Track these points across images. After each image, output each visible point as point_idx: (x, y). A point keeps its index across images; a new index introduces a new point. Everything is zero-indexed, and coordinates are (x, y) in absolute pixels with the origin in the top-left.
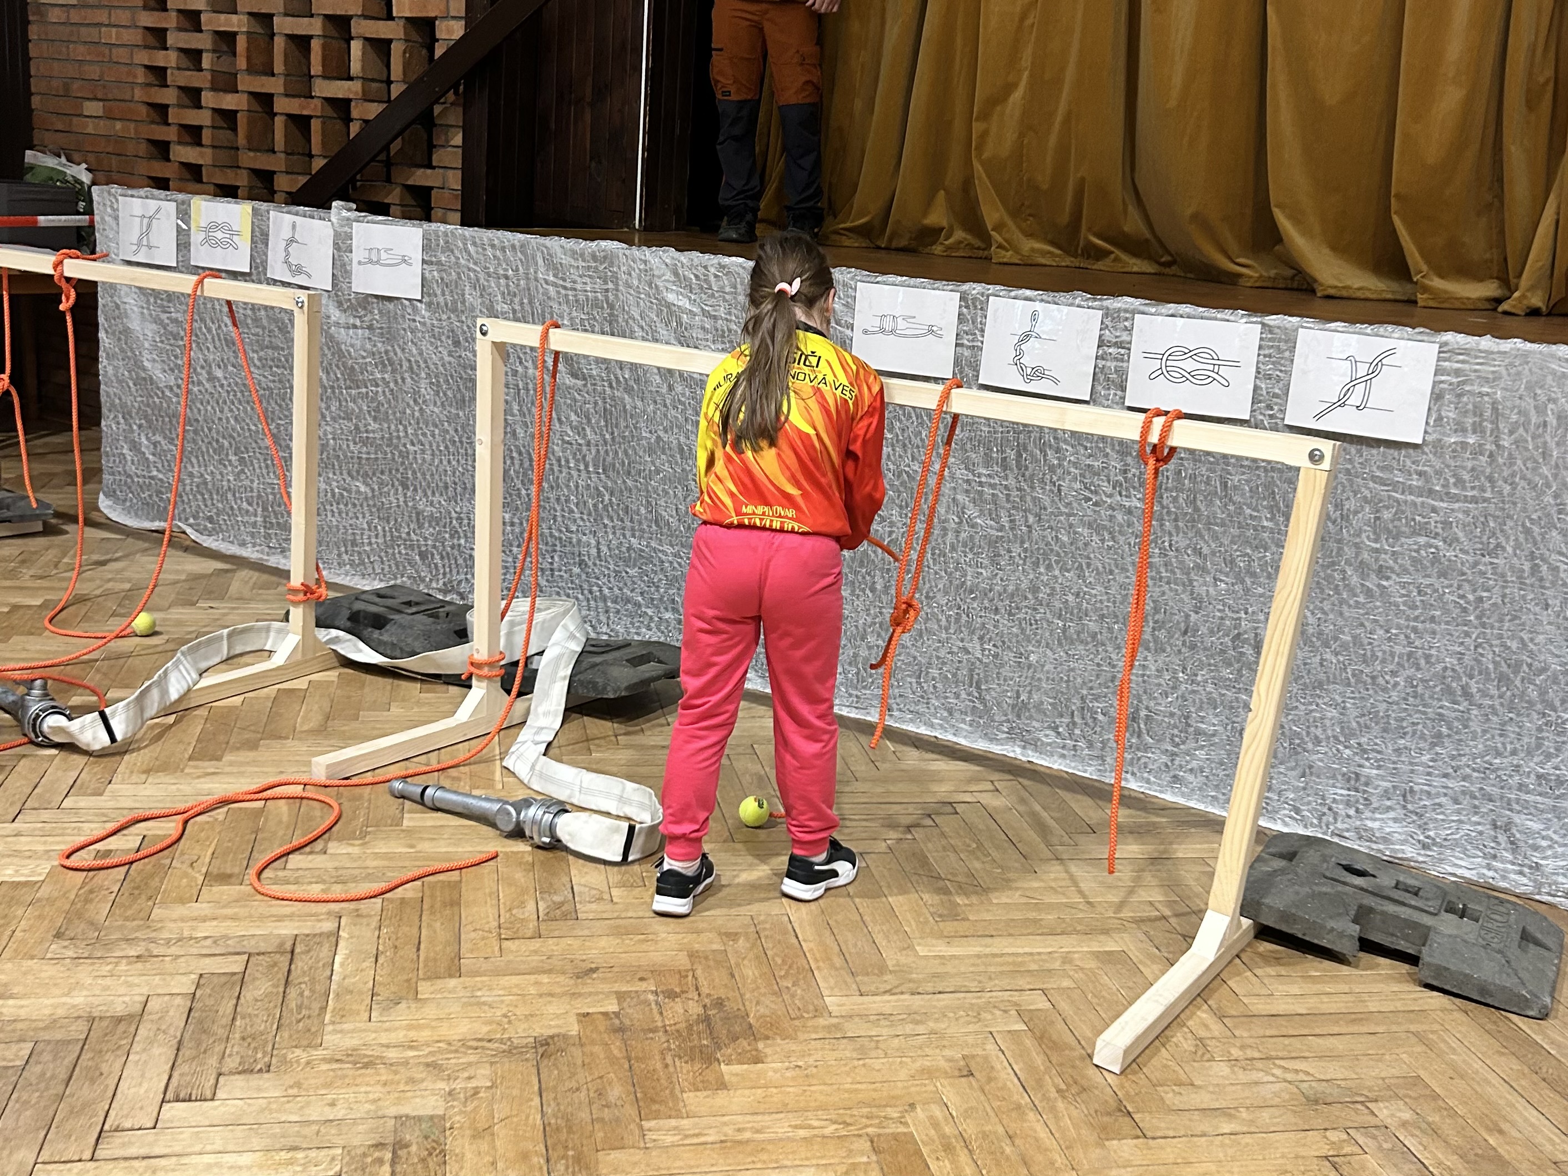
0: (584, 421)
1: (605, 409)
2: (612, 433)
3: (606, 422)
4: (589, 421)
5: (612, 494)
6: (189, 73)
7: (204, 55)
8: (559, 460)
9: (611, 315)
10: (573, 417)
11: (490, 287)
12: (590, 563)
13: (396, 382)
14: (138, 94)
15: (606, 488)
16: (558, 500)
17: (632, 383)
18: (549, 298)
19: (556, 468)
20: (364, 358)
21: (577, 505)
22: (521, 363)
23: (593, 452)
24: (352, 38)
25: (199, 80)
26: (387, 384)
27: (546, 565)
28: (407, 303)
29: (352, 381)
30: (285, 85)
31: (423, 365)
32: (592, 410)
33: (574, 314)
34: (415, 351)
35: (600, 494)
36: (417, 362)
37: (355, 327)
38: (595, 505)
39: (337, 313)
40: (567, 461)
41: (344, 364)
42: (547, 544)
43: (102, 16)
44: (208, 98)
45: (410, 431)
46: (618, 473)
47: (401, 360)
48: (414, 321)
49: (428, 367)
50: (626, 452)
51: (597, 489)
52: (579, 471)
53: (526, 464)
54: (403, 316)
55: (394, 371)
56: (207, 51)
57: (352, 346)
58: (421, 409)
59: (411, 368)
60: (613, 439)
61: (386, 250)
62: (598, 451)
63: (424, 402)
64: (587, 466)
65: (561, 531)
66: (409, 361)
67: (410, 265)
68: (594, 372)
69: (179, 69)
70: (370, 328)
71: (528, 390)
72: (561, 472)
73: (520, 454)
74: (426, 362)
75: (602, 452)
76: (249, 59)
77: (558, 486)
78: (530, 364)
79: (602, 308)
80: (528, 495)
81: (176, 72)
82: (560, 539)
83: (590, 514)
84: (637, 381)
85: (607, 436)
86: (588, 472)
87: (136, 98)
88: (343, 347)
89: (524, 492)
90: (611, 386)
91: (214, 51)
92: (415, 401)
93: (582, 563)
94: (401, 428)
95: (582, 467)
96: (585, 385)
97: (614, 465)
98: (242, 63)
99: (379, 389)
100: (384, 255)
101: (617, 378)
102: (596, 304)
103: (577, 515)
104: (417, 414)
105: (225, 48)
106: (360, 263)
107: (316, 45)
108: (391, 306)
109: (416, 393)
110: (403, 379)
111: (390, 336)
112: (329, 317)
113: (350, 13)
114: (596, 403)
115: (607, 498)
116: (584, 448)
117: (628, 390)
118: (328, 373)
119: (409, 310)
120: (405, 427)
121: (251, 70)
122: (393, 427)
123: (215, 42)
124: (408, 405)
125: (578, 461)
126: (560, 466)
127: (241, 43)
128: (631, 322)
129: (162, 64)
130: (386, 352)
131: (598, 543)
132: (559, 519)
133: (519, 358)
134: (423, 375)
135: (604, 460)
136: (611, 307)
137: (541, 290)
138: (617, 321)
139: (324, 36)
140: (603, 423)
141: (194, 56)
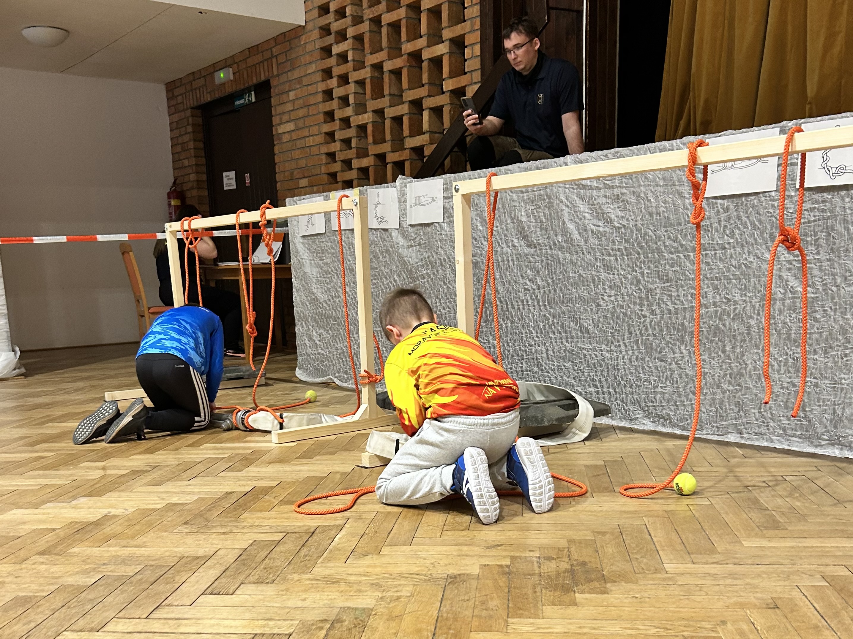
0: (536, 273)
1: (548, 264)
2: (552, 278)
3: (549, 272)
4: (538, 272)
5: (554, 317)
6: (346, 152)
7: (353, 140)
8: (522, 302)
9: (549, 203)
10: (529, 272)
11: (480, 203)
12: (543, 364)
13: (434, 274)
14: (324, 170)
15: (550, 314)
16: (523, 326)
17: (563, 244)
18: (513, 201)
19: (521, 307)
20: (417, 263)
21: (534, 328)
22: (499, 245)
23: (542, 291)
24: (423, 110)
25: (351, 154)
26: (429, 276)
27: (519, 369)
28: (437, 225)
29: (411, 278)
30: (391, 146)
31: (447, 260)
32: (540, 266)
33: (528, 207)
34: (442, 253)
35: (547, 319)
36: (444, 259)
37: (412, 246)
38: (544, 326)
39: (403, 240)
40: (527, 301)
41: (407, 269)
42: (518, 355)
43: (306, 133)
44: (356, 163)
45: (442, 301)
46: (557, 303)
47: (436, 260)
48: (441, 234)
49: (450, 261)
50: (561, 290)
51: (545, 316)
52: (534, 306)
53: (505, 308)
54: (436, 233)
55: (433, 267)
56: (354, 137)
57: (411, 257)
58: (448, 287)
59: (441, 264)
60: (553, 282)
61: (424, 196)
62: (545, 292)
63: (449, 282)
64: (538, 302)
65: (525, 346)
66: (440, 259)
67: (437, 202)
68: (541, 242)
69: (341, 151)
70: (419, 244)
71: (503, 261)
72: (524, 309)
73: (501, 302)
74: (449, 258)
75: (547, 292)
76: (373, 136)
77: (523, 318)
78: (504, 245)
79: (544, 200)
80: (506, 327)
81: (340, 153)
82: (526, 351)
83: (541, 333)
84: (566, 242)
85: (550, 281)
86: (539, 306)
87: (323, 172)
88: (406, 259)
89: (504, 325)
90: (551, 248)
91: (357, 137)
92: (444, 282)
93: (539, 365)
94: (437, 300)
95: (536, 304)
96: (536, 251)
97: (554, 299)
98: (370, 139)
99: (426, 280)
100: (423, 199)
101: (555, 244)
102: (540, 197)
103: (534, 334)
104: (445, 290)
105: (363, 135)
106: (411, 207)
107: (406, 119)
108: (429, 229)
109: (445, 277)
110: (437, 271)
111: (429, 246)
112: (398, 243)
113: (422, 96)
114: (542, 261)
115: (551, 321)
116: (537, 291)
117: (561, 248)
118: (400, 276)
119: (438, 229)
120: (440, 300)
121: (375, 142)
122: (433, 301)
123: (357, 132)
124: (441, 286)
125: (533, 300)
126: (523, 305)
127: (370, 128)
128: (561, 204)
129: (333, 150)
130: (428, 257)
131: (547, 350)
132: (524, 339)
133: (498, 243)
134: (448, 266)
135: (548, 297)
136: (549, 197)
137: (509, 197)
138: (553, 206)
139: (410, 113)
140: (547, 273)
141: (347, 142)
